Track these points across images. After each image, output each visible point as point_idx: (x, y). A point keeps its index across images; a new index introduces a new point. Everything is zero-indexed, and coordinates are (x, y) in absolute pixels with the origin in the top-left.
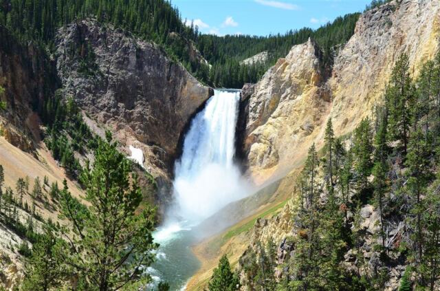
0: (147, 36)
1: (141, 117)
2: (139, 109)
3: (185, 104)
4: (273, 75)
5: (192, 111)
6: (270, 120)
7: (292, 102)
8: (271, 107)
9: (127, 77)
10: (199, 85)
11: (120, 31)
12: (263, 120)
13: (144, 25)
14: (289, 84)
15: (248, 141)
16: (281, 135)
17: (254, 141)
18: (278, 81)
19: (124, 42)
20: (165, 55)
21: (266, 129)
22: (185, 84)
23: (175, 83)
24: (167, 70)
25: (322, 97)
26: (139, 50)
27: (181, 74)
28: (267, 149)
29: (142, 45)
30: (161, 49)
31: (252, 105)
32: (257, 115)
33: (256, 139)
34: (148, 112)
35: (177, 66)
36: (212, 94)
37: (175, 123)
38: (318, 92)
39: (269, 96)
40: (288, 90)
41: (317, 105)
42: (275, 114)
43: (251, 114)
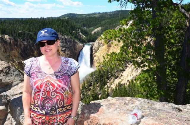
0: (67, 35)
1: (68, 54)
2: (67, 53)
3: (78, 49)
4: (98, 41)
5: (80, 51)
6: (98, 52)
7: (102, 48)
8: (98, 49)
9: (63, 45)
10: (81, 44)
11: (61, 35)
12: (96, 52)
13: (67, 32)
14: (101, 43)
15: (93, 57)
16: (100, 56)
17: (95, 57)
18: (99, 43)
19: (62, 37)
20: (72, 39)
21: (97, 54)
22: (77, 45)
23: (75, 45)
24: (73, 42)
25: (109, 46)
26: (66, 39)
27: (76, 43)
28: (97, 59)
29: (66, 37)
30: (71, 37)
31: (94, 48)
32: (95, 51)
33: (95, 56)
34: (69, 53)
35: (75, 41)
36: (84, 46)
37: (76, 54)
38: (108, 45)
39: (97, 46)
40: (101, 45)
41: (108, 48)
42: (99, 50)
43: (94, 51)
